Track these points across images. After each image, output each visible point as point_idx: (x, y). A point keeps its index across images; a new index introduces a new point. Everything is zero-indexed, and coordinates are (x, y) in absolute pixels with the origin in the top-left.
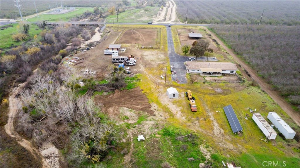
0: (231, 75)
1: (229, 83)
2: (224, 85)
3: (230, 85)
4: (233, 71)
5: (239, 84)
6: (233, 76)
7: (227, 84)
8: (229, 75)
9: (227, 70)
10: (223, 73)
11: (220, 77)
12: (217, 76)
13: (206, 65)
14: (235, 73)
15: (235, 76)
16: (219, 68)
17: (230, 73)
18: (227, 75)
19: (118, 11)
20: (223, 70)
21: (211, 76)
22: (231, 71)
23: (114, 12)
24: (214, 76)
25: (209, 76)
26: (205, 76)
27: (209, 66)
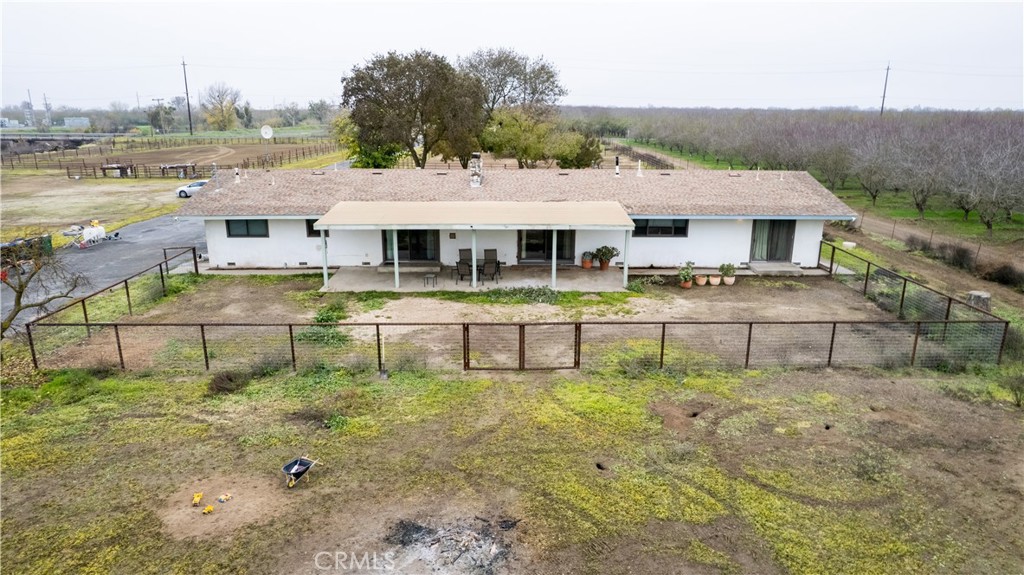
0: (767, 276)
1: (731, 368)
2: (638, 416)
3: (771, 402)
4: (790, 225)
5: (932, 382)
6: (790, 288)
7: (693, 389)
8: (734, 280)
9: (702, 209)
10: (652, 267)
11: (599, 303)
12: (564, 295)
13: (435, 179)
14: (816, 265)
15: (827, 292)
16: (592, 198)
17: (752, 257)
18: (715, 281)
19: (250, 121)
20: (647, 220)
21: (476, 290)
22: (755, 221)
23: (230, 121)
24: (514, 292)
25: (432, 294)
26: (386, 289)
27: (477, 185)
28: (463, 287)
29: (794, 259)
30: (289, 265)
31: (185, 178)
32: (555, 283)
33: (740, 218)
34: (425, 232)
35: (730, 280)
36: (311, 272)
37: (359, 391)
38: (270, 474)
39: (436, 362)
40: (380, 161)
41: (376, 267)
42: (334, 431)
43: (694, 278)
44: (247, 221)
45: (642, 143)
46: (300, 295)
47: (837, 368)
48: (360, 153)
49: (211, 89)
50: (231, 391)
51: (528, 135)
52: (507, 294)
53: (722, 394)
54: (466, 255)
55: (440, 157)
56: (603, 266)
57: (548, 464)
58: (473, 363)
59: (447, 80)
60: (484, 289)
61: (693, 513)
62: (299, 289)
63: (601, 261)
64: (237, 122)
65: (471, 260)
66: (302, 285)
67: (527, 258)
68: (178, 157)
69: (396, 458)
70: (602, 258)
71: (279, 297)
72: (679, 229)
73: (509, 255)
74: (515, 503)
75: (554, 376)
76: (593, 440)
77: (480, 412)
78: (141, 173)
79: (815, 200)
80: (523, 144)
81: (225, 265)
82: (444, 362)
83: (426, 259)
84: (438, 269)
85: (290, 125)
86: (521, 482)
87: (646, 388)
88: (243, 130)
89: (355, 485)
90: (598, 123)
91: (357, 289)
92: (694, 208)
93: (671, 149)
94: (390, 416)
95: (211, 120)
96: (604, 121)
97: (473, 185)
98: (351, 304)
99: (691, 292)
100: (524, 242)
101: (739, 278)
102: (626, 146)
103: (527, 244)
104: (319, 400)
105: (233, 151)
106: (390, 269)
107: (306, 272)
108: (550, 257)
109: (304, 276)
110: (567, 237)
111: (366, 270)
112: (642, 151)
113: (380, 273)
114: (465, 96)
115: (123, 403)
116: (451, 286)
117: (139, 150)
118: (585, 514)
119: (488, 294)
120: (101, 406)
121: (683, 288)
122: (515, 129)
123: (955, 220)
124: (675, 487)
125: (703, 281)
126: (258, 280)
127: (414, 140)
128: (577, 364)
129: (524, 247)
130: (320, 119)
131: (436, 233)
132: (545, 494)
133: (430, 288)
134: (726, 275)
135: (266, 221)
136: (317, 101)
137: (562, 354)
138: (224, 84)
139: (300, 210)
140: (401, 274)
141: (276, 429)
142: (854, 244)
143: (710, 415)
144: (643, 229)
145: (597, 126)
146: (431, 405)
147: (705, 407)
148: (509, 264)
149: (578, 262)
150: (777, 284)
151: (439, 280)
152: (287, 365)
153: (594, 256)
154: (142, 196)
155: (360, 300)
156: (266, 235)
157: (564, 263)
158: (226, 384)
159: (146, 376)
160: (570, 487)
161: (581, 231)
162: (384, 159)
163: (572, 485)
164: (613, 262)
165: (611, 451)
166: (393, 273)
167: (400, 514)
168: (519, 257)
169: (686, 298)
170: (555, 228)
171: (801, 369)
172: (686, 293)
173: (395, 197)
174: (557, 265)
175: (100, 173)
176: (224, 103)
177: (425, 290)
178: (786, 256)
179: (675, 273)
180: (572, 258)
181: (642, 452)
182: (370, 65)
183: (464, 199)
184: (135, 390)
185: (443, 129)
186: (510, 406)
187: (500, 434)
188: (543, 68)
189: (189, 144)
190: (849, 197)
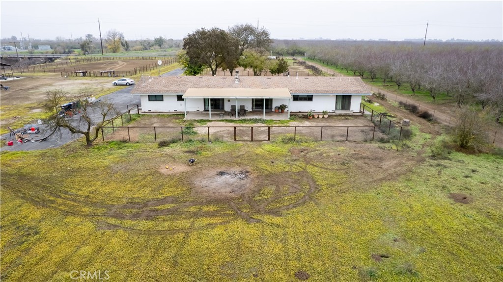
0: (340, 115)
1: (316, 141)
2: (285, 152)
4: (349, 97)
5: (376, 145)
6: (347, 119)
7: (304, 145)
9: (317, 91)
10: (300, 112)
11: (279, 123)
12: (267, 121)
13: (222, 80)
14: (359, 111)
15: (359, 120)
16: (279, 87)
17: (336, 108)
18: (321, 117)
19: (128, 47)
20: (298, 95)
21: (238, 119)
22: (337, 96)
23: (118, 47)
24: (250, 120)
25: (223, 121)
26: (207, 119)
27: (237, 82)
28: (233, 118)
29: (351, 109)
30: (171, 111)
31: (111, 77)
32: (264, 117)
33: (331, 94)
34: (219, 99)
35: (326, 116)
36: (179, 113)
37: (204, 146)
38: (184, 163)
39: (225, 139)
40: (196, 70)
41: (202, 112)
42: (198, 155)
43: (313, 116)
44: (156, 95)
45: (311, 59)
46: (177, 121)
47: (349, 141)
48: (188, 67)
49: (109, 32)
50: (166, 146)
51: (257, 61)
52: (248, 120)
53: (311, 147)
54: (233, 108)
55: (221, 69)
56: (282, 111)
57: (259, 162)
58: (237, 139)
59: (225, 40)
60: (240, 119)
61: (294, 170)
62: (176, 119)
63: (281, 110)
64: (122, 48)
65: (235, 109)
66: (176, 117)
67: (255, 109)
68: (102, 66)
69: (217, 161)
70: (282, 108)
71: (170, 121)
72: (309, 98)
73: (249, 107)
74: (249, 168)
75: (262, 143)
76: (271, 157)
77: (240, 151)
78: (92, 75)
79: (359, 88)
80: (255, 64)
81: (147, 111)
82: (228, 140)
83: (219, 109)
84: (224, 112)
85: (146, 49)
86: (251, 165)
87: (290, 146)
88: (125, 52)
89: (207, 165)
90: (292, 50)
91: (197, 119)
92: (314, 91)
93: (324, 63)
94: (214, 152)
95: (110, 47)
96: (295, 48)
97: (236, 82)
98: (196, 124)
99: (311, 120)
100: (254, 103)
101: (329, 116)
102: (304, 61)
103: (255, 104)
104: (192, 148)
105: (125, 64)
106: (207, 112)
107: (177, 113)
108: (263, 108)
109: (177, 115)
110: (269, 101)
111: (198, 113)
112: (310, 63)
113: (203, 114)
114: (232, 46)
115: (135, 149)
116: (229, 118)
117: (82, 63)
118: (266, 170)
119: (241, 120)
120: (129, 150)
121: (309, 119)
122: (252, 59)
123: (427, 96)
124: (291, 166)
125: (316, 117)
126: (160, 115)
127: (211, 63)
128: (269, 139)
129: (254, 105)
130: (160, 46)
131: (223, 100)
132: (257, 167)
133: (221, 119)
134: (325, 114)
135: (162, 95)
136: (158, 37)
137: (265, 137)
138: (115, 30)
139: (175, 91)
140: (211, 114)
141: (182, 154)
142: (378, 104)
143: (306, 152)
144: (296, 98)
145: (291, 51)
146: (225, 149)
147: (305, 150)
148: (249, 111)
149: (273, 110)
150: (343, 118)
151: (224, 116)
152: (180, 140)
153: (279, 108)
154: (98, 85)
155: (198, 122)
156: (162, 100)
157: (268, 110)
158: (163, 144)
159: (137, 143)
160: (263, 165)
161: (275, 99)
162: (198, 70)
163: (264, 165)
164: (286, 110)
165: (276, 159)
166: (209, 114)
167: (219, 170)
168: (252, 108)
169: (309, 122)
170: (264, 98)
171: (338, 141)
172: (310, 120)
173: (208, 87)
174: (265, 111)
175: (74, 75)
176: (116, 39)
177: (220, 119)
178: (348, 108)
179: (306, 114)
180: (271, 109)
181: (284, 159)
182: (195, 33)
183: (233, 88)
184: (136, 146)
185: (223, 59)
186: (248, 150)
187: (246, 156)
188: (264, 32)
189: (104, 60)
190: (391, 86)
